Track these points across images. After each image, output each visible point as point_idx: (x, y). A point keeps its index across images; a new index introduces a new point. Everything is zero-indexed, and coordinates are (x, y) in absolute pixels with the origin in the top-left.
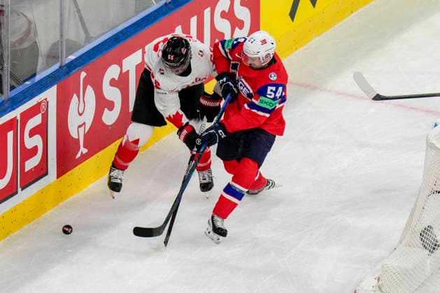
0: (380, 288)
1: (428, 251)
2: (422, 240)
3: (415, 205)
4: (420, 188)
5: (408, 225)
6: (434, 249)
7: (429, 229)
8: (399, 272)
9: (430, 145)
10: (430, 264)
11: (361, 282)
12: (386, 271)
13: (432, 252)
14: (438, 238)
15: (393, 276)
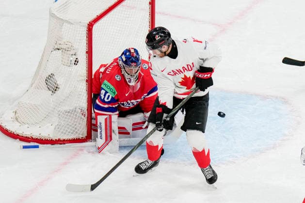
0: (17, 119)
1: (51, 92)
2: (47, 84)
3: (42, 58)
4: (45, 46)
5: (37, 73)
6: (56, 90)
7: (51, 76)
8: (31, 107)
9: (52, 15)
10: (53, 101)
11: (3, 115)
12: (21, 107)
13: (54, 93)
14: (58, 83)
15: (26, 110)
